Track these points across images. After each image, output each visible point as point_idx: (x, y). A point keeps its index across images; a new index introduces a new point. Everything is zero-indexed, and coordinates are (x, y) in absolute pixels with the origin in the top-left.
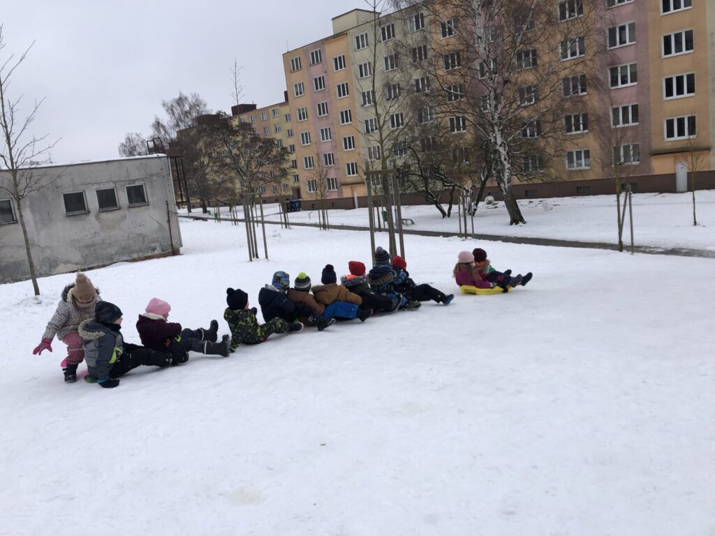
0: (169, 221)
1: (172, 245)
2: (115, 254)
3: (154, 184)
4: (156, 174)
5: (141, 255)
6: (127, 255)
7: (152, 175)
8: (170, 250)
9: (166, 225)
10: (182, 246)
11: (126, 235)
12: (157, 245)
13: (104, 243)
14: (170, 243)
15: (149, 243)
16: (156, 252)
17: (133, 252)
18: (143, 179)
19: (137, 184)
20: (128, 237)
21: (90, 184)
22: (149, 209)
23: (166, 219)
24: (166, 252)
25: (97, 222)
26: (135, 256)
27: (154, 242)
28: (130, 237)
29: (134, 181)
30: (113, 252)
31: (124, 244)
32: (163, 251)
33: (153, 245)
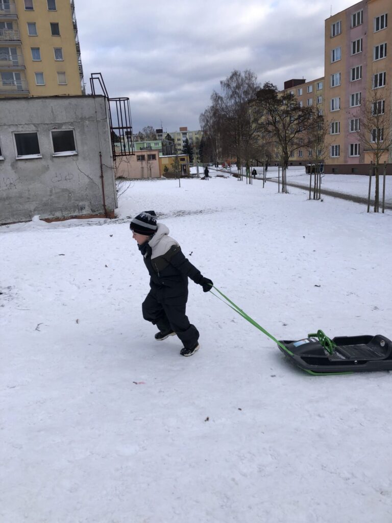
0: (102, 177)
1: (104, 205)
2: (35, 210)
3: (86, 129)
4: (89, 118)
5: (66, 214)
6: (50, 213)
7: (83, 119)
8: (102, 211)
9: (98, 181)
10: (117, 207)
11: (48, 189)
12: (86, 203)
13: (21, 197)
14: (102, 203)
15: (77, 200)
16: (85, 212)
17: (56, 210)
18: (72, 124)
19: (64, 128)
20: (51, 191)
21: (5, 125)
22: (77, 160)
23: (99, 174)
24: (97, 213)
25: (13, 171)
26: (58, 214)
27: (82, 200)
28: (54, 191)
29: (60, 125)
30: (32, 208)
31: (44, 199)
32: (93, 211)
33: (81, 204)
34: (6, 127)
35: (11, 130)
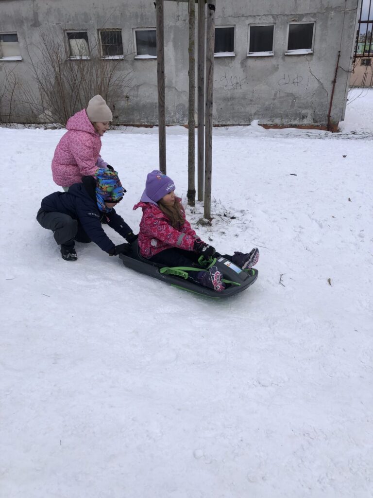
0: (334, 82)
1: (329, 116)
2: (255, 114)
3: (329, 23)
4: (336, 8)
5: (285, 121)
6: (269, 119)
7: (329, 9)
8: (325, 123)
9: (328, 86)
10: (343, 120)
11: (273, 92)
12: (309, 112)
13: (244, 98)
14: (327, 113)
15: (300, 107)
16: (306, 122)
17: (276, 116)
18: (314, 15)
19: (305, 21)
20: (275, 95)
21: (243, 16)
22: (312, 60)
23: (332, 79)
24: (318, 124)
25: (242, 69)
26: (278, 121)
27: (306, 108)
28: (278, 95)
29: (301, 16)
30: (253, 111)
31: (267, 103)
32: (315, 121)
33: (304, 112)
34: (243, 18)
35: (247, 22)
